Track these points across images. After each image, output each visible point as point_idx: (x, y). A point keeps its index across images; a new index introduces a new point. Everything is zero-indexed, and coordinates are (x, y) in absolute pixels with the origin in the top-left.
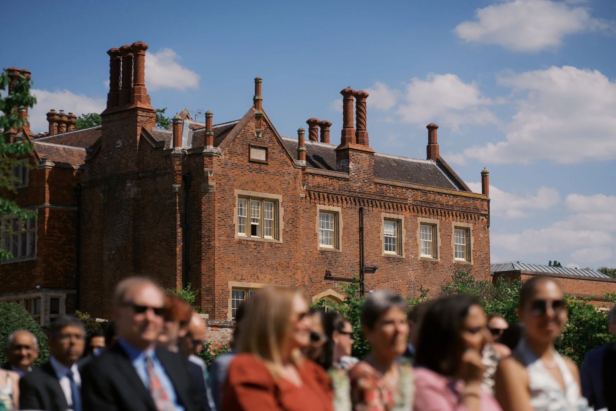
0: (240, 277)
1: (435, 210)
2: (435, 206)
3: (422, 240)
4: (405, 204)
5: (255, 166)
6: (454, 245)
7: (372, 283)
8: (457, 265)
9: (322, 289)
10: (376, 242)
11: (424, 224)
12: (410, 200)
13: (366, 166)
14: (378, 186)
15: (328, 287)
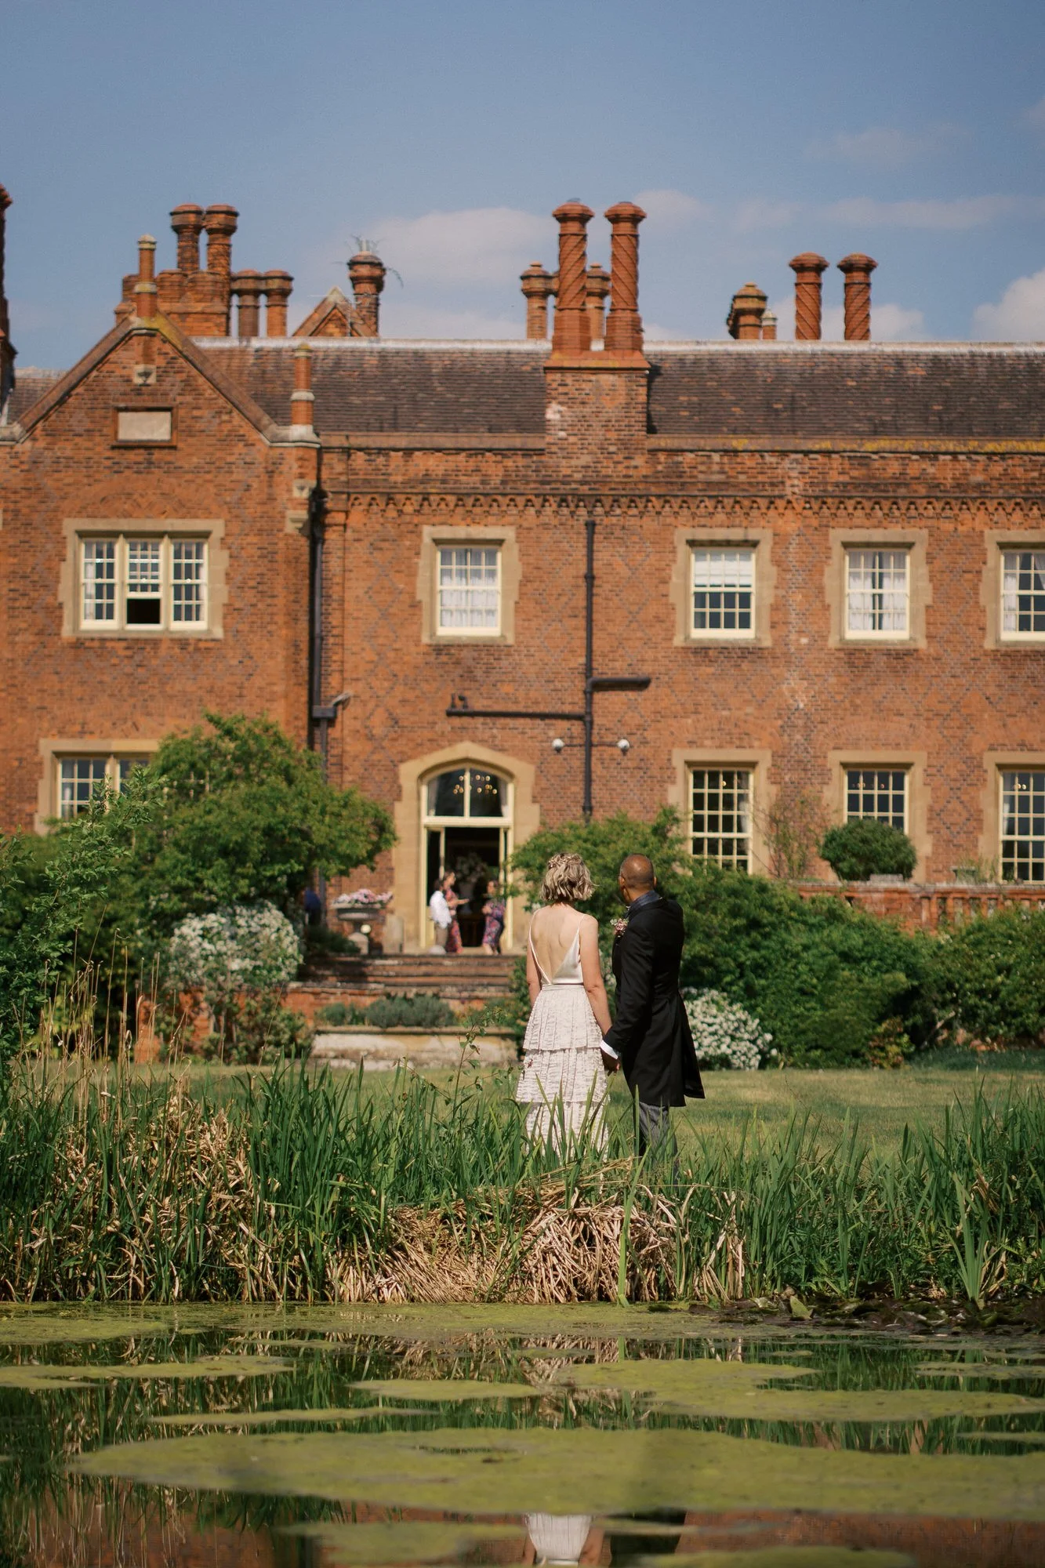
0: (78, 728)
1: (903, 505)
2: (902, 491)
3: (858, 590)
4: (770, 497)
5: (132, 456)
6: (996, 596)
7: (632, 719)
8: (1006, 655)
9: (435, 744)
10: (653, 609)
11: (868, 545)
12: (795, 485)
13: (612, 408)
14: (662, 457)
15: (457, 736)
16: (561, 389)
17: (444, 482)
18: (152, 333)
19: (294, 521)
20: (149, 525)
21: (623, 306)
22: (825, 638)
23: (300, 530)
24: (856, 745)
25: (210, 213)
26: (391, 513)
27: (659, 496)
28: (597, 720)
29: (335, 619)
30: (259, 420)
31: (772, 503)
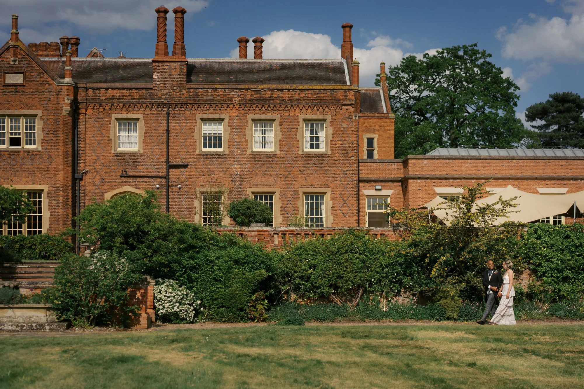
1: (272, 106)
2: (272, 102)
3: (258, 135)
4: (228, 104)
5: (10, 89)
6: (303, 137)
7: (183, 178)
8: (306, 156)
9: (116, 187)
10: (189, 142)
11: (260, 120)
12: (236, 100)
13: (175, 74)
14: (192, 91)
15: (124, 183)
16: (158, 68)
17: (118, 99)
18: (16, 47)
19: (66, 111)
20: (16, 112)
21: (179, 41)
22: (246, 151)
23: (68, 114)
24: (256, 186)
25: (71, 38)
26: (101, 109)
27: (191, 104)
28: (171, 178)
29: (82, 145)
30: (53, 77)
31: (228, 106)
